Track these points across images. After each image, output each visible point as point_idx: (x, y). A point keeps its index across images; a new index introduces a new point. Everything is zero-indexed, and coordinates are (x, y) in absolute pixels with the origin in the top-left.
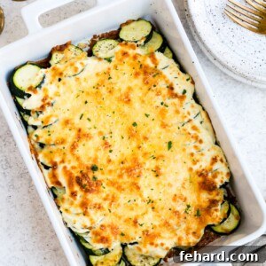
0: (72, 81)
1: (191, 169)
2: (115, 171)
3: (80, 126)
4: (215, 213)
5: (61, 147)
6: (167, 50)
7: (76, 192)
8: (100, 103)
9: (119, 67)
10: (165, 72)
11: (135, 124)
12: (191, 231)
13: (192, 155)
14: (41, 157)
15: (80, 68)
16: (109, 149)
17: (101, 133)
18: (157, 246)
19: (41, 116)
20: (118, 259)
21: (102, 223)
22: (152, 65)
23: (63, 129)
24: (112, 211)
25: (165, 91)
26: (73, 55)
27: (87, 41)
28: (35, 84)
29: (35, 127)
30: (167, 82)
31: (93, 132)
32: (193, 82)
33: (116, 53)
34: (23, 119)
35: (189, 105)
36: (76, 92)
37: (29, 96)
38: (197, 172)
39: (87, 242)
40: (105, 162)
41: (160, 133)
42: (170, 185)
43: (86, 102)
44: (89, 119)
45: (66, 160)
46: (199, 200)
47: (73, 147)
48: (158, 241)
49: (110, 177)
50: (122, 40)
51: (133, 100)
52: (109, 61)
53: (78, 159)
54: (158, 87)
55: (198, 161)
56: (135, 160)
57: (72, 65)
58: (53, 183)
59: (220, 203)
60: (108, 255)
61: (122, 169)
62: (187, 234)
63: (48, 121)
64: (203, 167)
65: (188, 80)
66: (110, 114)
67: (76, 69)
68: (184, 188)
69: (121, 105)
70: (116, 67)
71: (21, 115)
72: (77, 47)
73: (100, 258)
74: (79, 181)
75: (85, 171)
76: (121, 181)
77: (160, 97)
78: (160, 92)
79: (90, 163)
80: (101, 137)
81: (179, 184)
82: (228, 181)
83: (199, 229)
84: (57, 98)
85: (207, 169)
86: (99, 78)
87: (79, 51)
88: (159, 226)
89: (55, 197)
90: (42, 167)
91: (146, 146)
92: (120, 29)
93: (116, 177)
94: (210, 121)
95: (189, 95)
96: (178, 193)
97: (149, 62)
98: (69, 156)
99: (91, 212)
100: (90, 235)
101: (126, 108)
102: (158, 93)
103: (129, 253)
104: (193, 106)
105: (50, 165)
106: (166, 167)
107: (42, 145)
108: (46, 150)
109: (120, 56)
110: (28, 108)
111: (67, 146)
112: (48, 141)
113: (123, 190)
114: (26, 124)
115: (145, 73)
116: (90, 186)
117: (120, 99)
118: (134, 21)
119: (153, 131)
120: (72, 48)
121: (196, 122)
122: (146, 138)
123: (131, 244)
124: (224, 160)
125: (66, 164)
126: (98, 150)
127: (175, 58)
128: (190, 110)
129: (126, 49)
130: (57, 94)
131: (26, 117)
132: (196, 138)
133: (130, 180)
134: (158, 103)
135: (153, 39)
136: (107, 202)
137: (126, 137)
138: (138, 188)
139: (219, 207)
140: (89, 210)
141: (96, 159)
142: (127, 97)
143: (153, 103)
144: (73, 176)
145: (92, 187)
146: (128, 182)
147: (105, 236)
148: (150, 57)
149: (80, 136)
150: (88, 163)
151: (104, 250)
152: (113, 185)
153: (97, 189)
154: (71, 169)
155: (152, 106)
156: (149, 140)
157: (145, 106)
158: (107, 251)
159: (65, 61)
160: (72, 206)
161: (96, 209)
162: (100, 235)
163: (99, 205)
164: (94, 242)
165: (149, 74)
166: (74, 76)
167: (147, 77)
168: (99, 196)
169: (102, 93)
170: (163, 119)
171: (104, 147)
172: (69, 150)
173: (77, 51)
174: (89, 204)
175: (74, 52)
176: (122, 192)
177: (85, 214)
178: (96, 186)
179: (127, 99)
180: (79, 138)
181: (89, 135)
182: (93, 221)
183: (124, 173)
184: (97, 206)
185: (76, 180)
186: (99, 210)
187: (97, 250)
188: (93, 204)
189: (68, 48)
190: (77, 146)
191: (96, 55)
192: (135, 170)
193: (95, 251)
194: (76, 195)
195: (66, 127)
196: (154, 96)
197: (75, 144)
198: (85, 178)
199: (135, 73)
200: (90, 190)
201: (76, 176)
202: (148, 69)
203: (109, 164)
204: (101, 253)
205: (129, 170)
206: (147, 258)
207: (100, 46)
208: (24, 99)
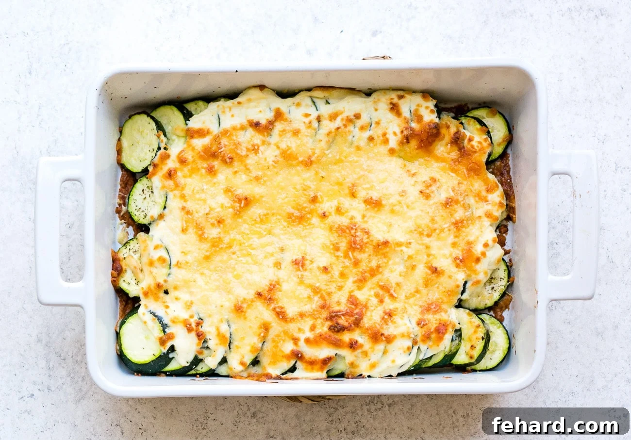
0: (178, 275)
1: (392, 151)
2: (345, 267)
3: (253, 292)
4: (474, 143)
5: (272, 334)
6: (191, 107)
7: (351, 340)
10: (228, 122)
12: (484, 193)
13: (371, 139)
14: (275, 371)
15: (162, 253)
18: (484, 254)
19: (211, 344)
20: (477, 321)
21: (414, 321)
22: (206, 141)
23: (246, 318)
25: (257, 138)
26: (136, 256)
27: (120, 225)
28: (157, 332)
29: (224, 361)
30: (243, 128)
32: (263, 88)
33: (163, 187)
34: (201, 375)
35: (293, 108)
37: (172, 349)
38: (401, 143)
39: (431, 358)
40: (324, 277)
41: (317, 173)
42: (403, 194)
45: (296, 335)
46: (443, 160)
47: (281, 315)
48: (478, 249)
50: (145, 170)
51: (247, 193)
53: (302, 315)
55: (384, 135)
56: (341, 230)
58: (322, 369)
59: (462, 130)
60: (464, 333)
61: (346, 256)
62: (485, 200)
63: (224, 336)
64: (398, 131)
67: (162, 260)
68: (414, 175)
71: (195, 375)
72: (125, 245)
73: (464, 347)
74: (338, 329)
75: (325, 313)
76: (364, 266)
77: (262, 149)
78: (253, 146)
81: (408, 181)
82: (434, 102)
83: (486, 181)
84: (194, 308)
85: (404, 125)
86: (190, 230)
87: (132, 243)
88: (456, 237)
89: (342, 375)
90: (290, 375)
91: (327, 205)
92: (123, 167)
93: (354, 270)
94: (332, 87)
95: (277, 103)
96: (419, 187)
98: (292, 328)
99: (389, 330)
100: (423, 347)
101: (256, 211)
102: (255, 149)
104: (298, 105)
105: (293, 362)
106: (372, 188)
107: (256, 362)
109: (170, 183)
110: (190, 358)
112: (254, 349)
113: (379, 267)
115: (214, 155)
116: (352, 315)
117: (238, 214)
118: (119, 139)
119: (308, 183)
120: (124, 253)
121: (325, 110)
122: (314, 200)
123: (463, 292)
125: (302, 337)
126: (301, 279)
128: (303, 110)
129: (165, 169)
130: (189, 305)
131: (202, 368)
132: (349, 121)
133: (369, 250)
135: (164, 121)
136: (387, 300)
138: (386, 243)
139: (468, 134)
140: (386, 333)
141: (314, 289)
142: (240, 200)
143: (267, 165)
144: (326, 333)
145: (355, 312)
146: (370, 255)
147: (437, 325)
148: (192, 137)
149: (269, 297)
150: (315, 302)
151: (456, 336)
152: (364, 279)
153: (360, 307)
154: (313, 332)
155: (271, 167)
156: (318, 194)
157: (265, 179)
158: (459, 333)
159: (139, 271)
160: (369, 354)
161: (390, 321)
162: (432, 332)
163: (385, 313)
164: (438, 346)
165: (220, 151)
166: (171, 267)
167: (222, 155)
168: (372, 308)
169: (215, 236)
170: (298, 159)
171: (301, 268)
172: (283, 323)
173: (131, 247)
174: (378, 327)
175: (131, 251)
176: (381, 270)
177: (389, 340)
178: (354, 306)
179: (243, 202)
180: (270, 300)
181: (273, 283)
182: (406, 334)
183: (352, 255)
184: (386, 317)
185: (333, 332)
186: (394, 317)
187: (451, 347)
188: (381, 322)
189: (121, 259)
190: (282, 308)
191: (152, 220)
192: (356, 236)
193: (450, 351)
194: (356, 342)
195: (245, 312)
196: (256, 158)
197: (278, 310)
198: (336, 318)
199: (208, 171)
200: (358, 317)
201: (328, 330)
202: (211, 148)
203: (329, 272)
204: (457, 342)
205: (353, 246)
206: (492, 278)
207: (138, 208)
208: (173, 358)
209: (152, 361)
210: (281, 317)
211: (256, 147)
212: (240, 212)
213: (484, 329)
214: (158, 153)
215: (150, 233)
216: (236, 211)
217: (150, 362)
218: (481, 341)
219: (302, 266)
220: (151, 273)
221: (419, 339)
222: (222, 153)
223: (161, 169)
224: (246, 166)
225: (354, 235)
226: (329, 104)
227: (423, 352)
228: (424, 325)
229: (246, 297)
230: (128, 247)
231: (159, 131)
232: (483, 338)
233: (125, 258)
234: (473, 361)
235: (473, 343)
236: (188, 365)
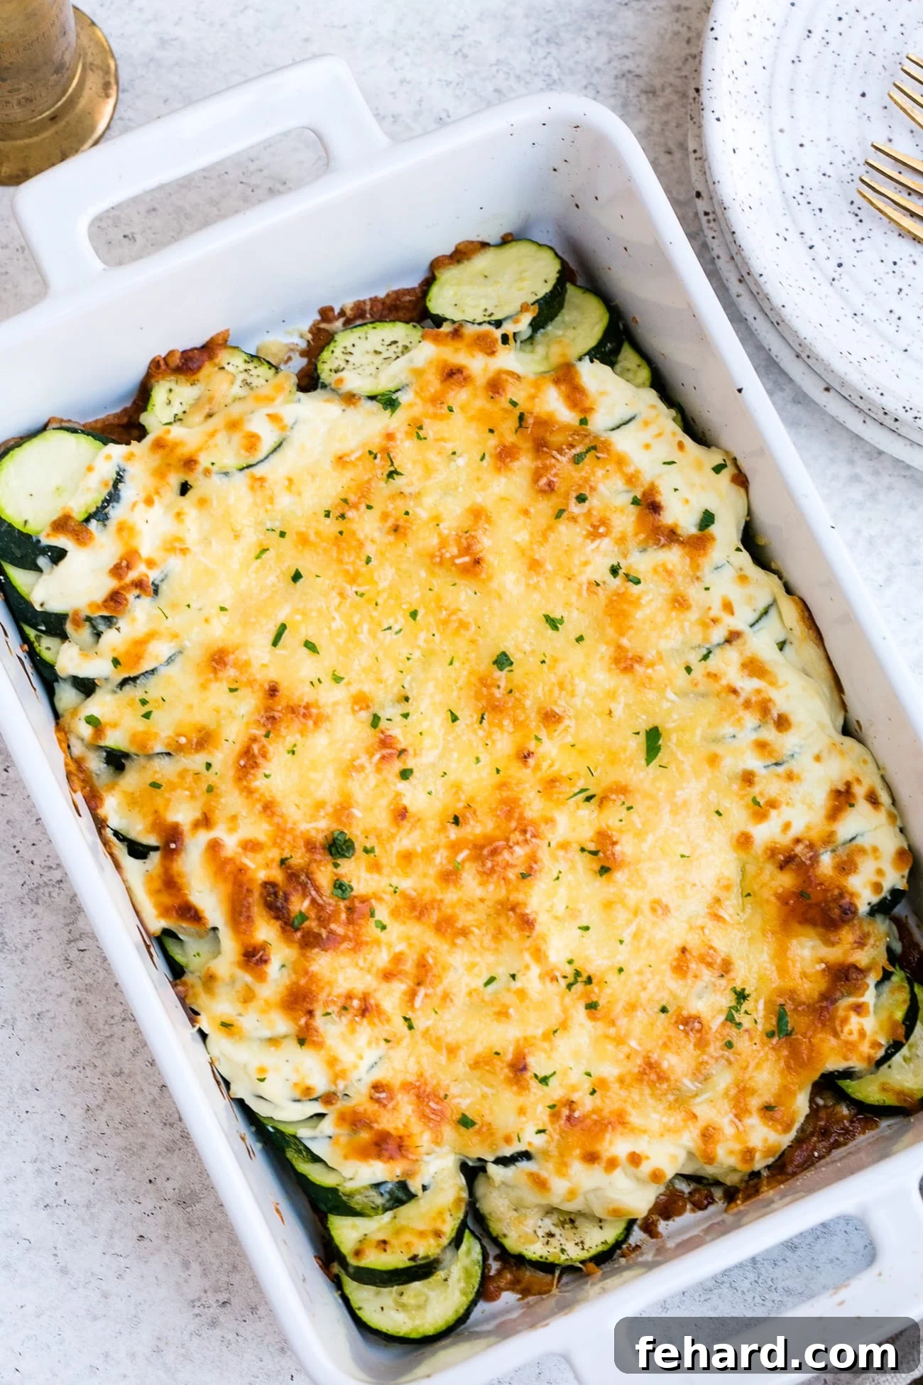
0: (236, 492)
1: (744, 841)
2: (427, 855)
3: (273, 674)
4: (855, 1022)
5: (196, 761)
6: (628, 357)
7: (264, 946)
8: (353, 580)
9: (430, 430)
10: (624, 442)
11: (503, 661)
12: (755, 1103)
13: (748, 778)
14: (112, 808)
15: (268, 438)
16: (398, 766)
17: (361, 701)
18: (612, 1164)
19: (110, 636)
20: (449, 1227)
21: (378, 1075)
22: (566, 415)
23: (204, 687)
24: (421, 1023)
25: (626, 520)
26: (237, 390)
27: (295, 335)
28: (80, 505)
29: (86, 687)
30: (631, 480)
31: (331, 697)
32: (741, 480)
33: (418, 373)
34: (33, 654)
35: (729, 573)
36: (251, 538)
37: (58, 555)
38: (772, 852)
39: (316, 1159)
40: (381, 818)
41: (612, 695)
42: (660, 908)
43: (297, 577)
44: (310, 646)
45: (219, 816)
46: (782, 970)
47: (249, 760)
48: (618, 1146)
49: (406, 884)
50: (438, 321)
51: (491, 559)
52: (389, 402)
53: (268, 808)
54: (593, 502)
55: (773, 804)
56: (510, 808)
57: (234, 425)
58: (165, 912)
59: (872, 980)
60: (406, 1211)
61: (455, 847)
62: (740, 1112)
63: (138, 658)
64: (797, 829)
65: (718, 469)
66: (400, 621)
67: (252, 442)
68: (718, 918)
69: (441, 582)
70: (417, 429)
71: (25, 639)
72: (254, 358)
73: (376, 1226)
74: (275, 903)
75: (299, 858)
76: (451, 896)
77: (606, 543)
78: (604, 522)
79: (320, 827)
80: (365, 716)
81: (696, 905)
82: (902, 885)
83: (786, 1093)
84: (174, 563)
85: (815, 835)
86: (349, 474)
87: (264, 370)
88: (621, 1080)
89: (177, 971)
90: (121, 850)
91: (551, 750)
92: (429, 282)
93: (430, 883)
94: (819, 638)
95: (727, 532)
96: (693, 941)
97: (553, 403)
98: (231, 800)
99: (331, 1029)
100: (327, 1126)
101: (463, 597)
102: (598, 529)
103: (495, 1204)
104: (743, 579)
105: (151, 840)
106: (640, 835)
107: (117, 760)
108: (132, 779)
109: (435, 385)
110: (55, 606)
111: (223, 757)
112: (142, 741)
113: (464, 933)
114: (47, 676)
115: (540, 446)
116: (323, 922)
117: (437, 560)
118: (484, 245)
119: (581, 686)
120: (234, 362)
121: (762, 643)
122: (550, 718)
123: (503, 1161)
124: (884, 798)
125: (219, 832)
126: (351, 768)
127: (662, 385)
128: (735, 594)
129: (458, 356)
130: (176, 547)
131: (47, 647)
132: (764, 708)
133: (493, 891)
134: (598, 569)
135: (566, 315)
136: (398, 988)
137: (468, 716)
138: (527, 923)
139: (869, 997)
140: (319, 1021)
141: (343, 810)
142: (467, 550)
143: (575, 571)
144: (251, 880)
145: (333, 926)
146: (482, 900)
147: (393, 1132)
148: (557, 382)
149: (277, 715)
150: (314, 825)
151: (391, 1190)
152: (421, 914)
153: (351, 934)
154: (240, 850)
155: (574, 584)
156: (567, 722)
157: (543, 584)
158: (400, 1194)
159: (206, 411)
160: (252, 1005)
161: (349, 1017)
162: (371, 1128)
163: (365, 998)
164: (346, 1157)
165: (555, 453)
166: (246, 470)
167: (548, 462)
168: (361, 963)
169: (361, 536)
170: (622, 634)
171: (377, 756)
172: (231, 773)
173: (254, 372)
174: (322, 996)
175: (244, 376)
176: (460, 941)
177: (304, 1038)
178: (348, 918)
179: (467, 559)
180: (271, 721)
181: (314, 711)
182: (338, 1068)
183: (464, 861)
184: (356, 1003)
185: (261, 895)
186: (365, 1021)
187: (358, 1191)
188: (338, 997)
189: (216, 361)
190: (264, 756)
191: (333, 386)
192: (511, 847)
193: (350, 1195)
194: (264, 961)
195: (217, 679)
196: (579, 540)
197: (256, 748)
198: (299, 888)
199: (499, 449)
200: (324, 936)
201: (260, 882)
202: (552, 432)
203: (398, 826)
204: (379, 1201)
205: (485, 852)
206: (572, 1221)
207: (350, 349)
208: (39, 570)
209: (10, 525)
210: (242, 763)
211: (601, 530)
212: (441, 563)
213: (438, 1251)
214: (486, 327)
215: (301, 395)
216: (438, 554)
217: (5, 521)
218: (405, 1257)
219: (383, 758)
220: (212, 435)
221: (340, 1105)
222: (553, 461)
223: (457, 350)
224: (550, 528)
225: (511, 844)
226: (781, 649)
227: (316, 1133)
228: (378, 1101)
229: (256, 664)
230: (251, 366)
231: (536, 306)
232: (414, 1258)
233: (223, 368)
234: (353, 1261)
235: (394, 1241)
236: (38, 608)
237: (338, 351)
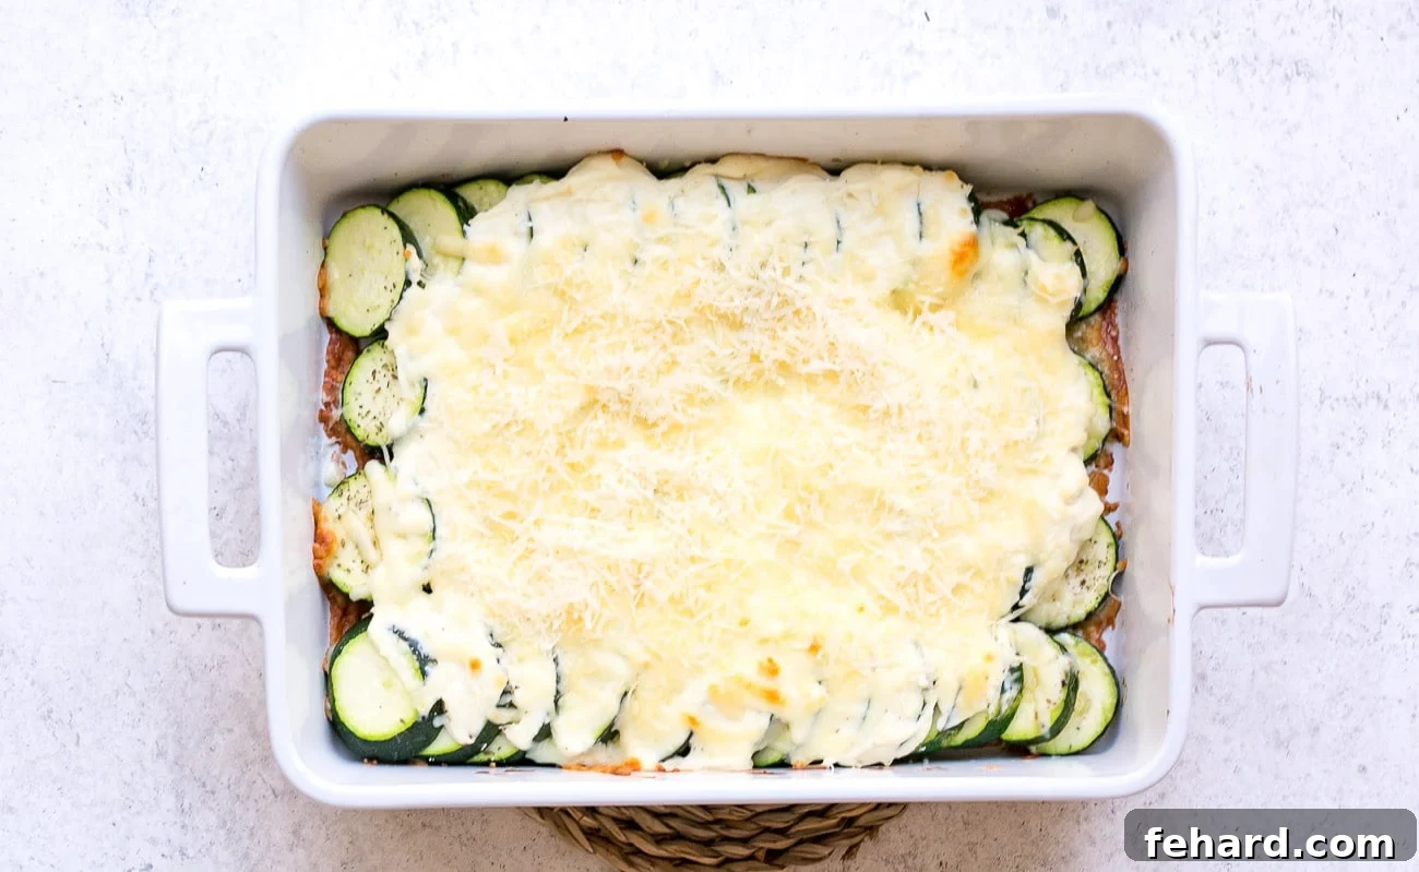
6: (471, 194)
19: (518, 697)
26: (362, 513)
27: (328, 449)
28: (409, 671)
29: (545, 733)
32: (616, 154)
34: (500, 763)
35: (679, 203)
37: (440, 708)
39: (960, 727)
50: (380, 331)
55: (867, 259)
60: (1029, 674)
64: (894, 252)
71: (487, 764)
72: (338, 488)
73: (1029, 703)
82: (968, 189)
87: (354, 484)
89: (784, 764)
90: (678, 762)
92: (331, 324)
94: (760, 155)
105: (681, 738)
107: (610, 735)
108: (629, 729)
110: (477, 728)
118: (323, 264)
120: (335, 507)
123: (1024, 590)
131: (500, 750)
151: (1012, 680)
158: (1016, 675)
159: (369, 544)
166: (436, 535)
173: (351, 493)
175: (352, 503)
187: (1000, 706)
193: (999, 714)
204: (1014, 691)
206: (1081, 562)
207: (364, 412)
208: (442, 727)
209: (399, 735)
213: (1066, 665)
217: (394, 737)
218: (1060, 689)
226: (754, 191)
227: (945, 715)
230: (346, 494)
231: (407, 246)
232: (1065, 685)
233: (339, 516)
234: (1043, 733)
236: (472, 741)
237: (359, 421)
